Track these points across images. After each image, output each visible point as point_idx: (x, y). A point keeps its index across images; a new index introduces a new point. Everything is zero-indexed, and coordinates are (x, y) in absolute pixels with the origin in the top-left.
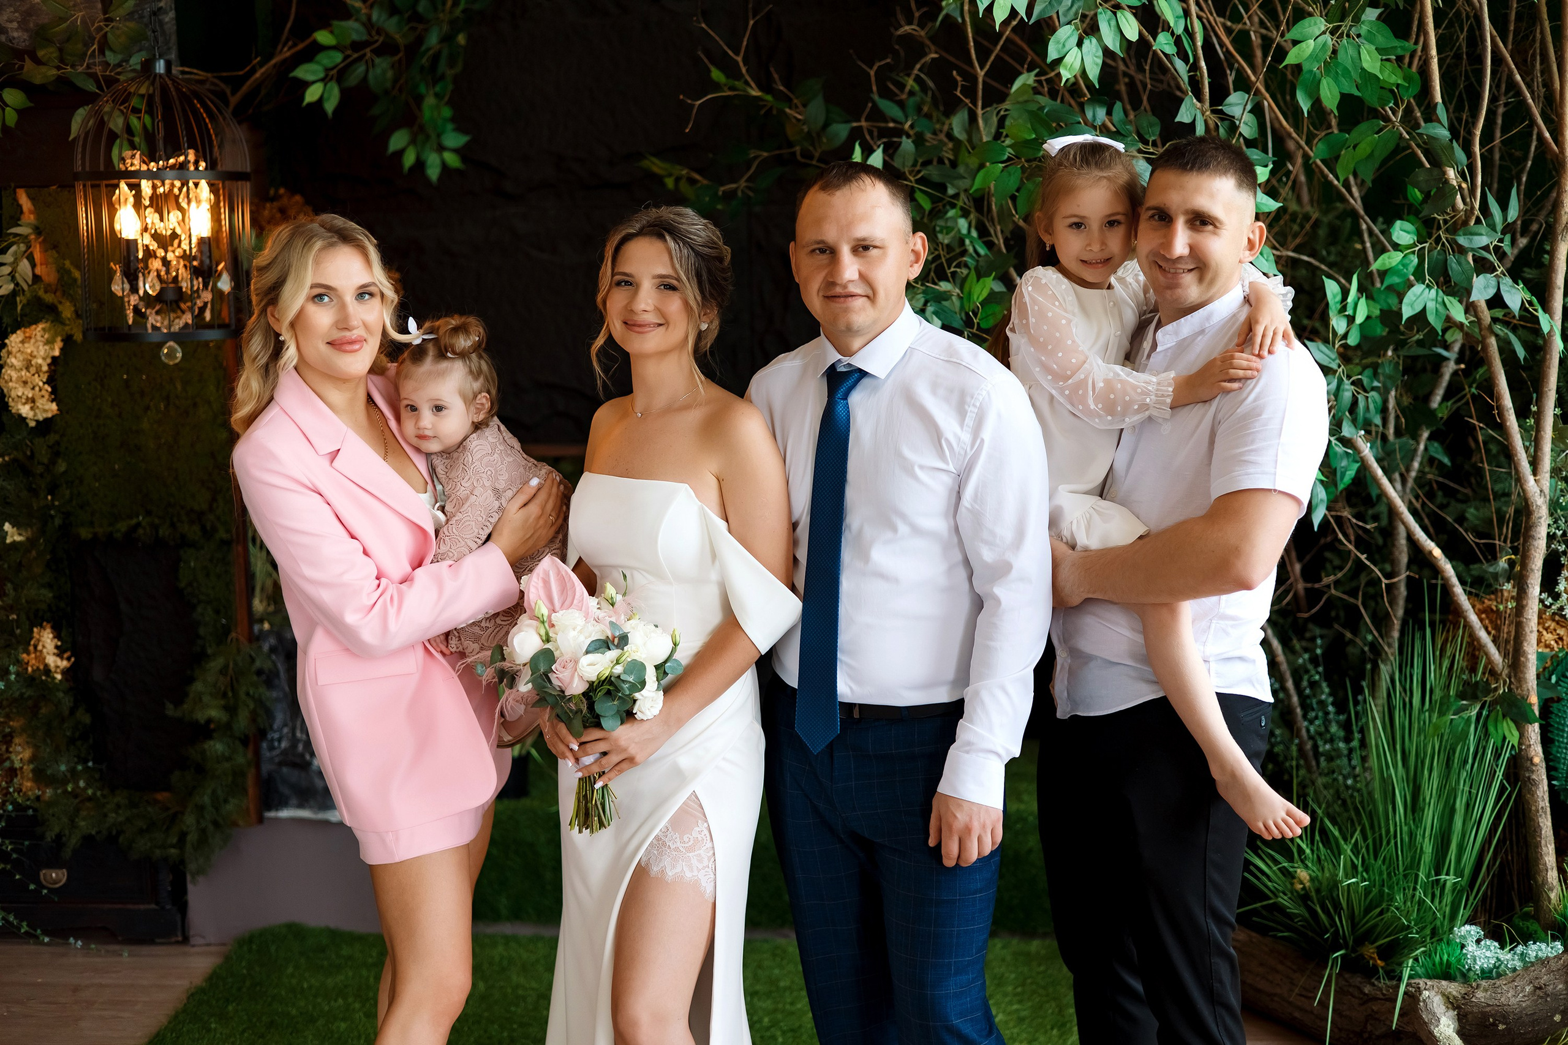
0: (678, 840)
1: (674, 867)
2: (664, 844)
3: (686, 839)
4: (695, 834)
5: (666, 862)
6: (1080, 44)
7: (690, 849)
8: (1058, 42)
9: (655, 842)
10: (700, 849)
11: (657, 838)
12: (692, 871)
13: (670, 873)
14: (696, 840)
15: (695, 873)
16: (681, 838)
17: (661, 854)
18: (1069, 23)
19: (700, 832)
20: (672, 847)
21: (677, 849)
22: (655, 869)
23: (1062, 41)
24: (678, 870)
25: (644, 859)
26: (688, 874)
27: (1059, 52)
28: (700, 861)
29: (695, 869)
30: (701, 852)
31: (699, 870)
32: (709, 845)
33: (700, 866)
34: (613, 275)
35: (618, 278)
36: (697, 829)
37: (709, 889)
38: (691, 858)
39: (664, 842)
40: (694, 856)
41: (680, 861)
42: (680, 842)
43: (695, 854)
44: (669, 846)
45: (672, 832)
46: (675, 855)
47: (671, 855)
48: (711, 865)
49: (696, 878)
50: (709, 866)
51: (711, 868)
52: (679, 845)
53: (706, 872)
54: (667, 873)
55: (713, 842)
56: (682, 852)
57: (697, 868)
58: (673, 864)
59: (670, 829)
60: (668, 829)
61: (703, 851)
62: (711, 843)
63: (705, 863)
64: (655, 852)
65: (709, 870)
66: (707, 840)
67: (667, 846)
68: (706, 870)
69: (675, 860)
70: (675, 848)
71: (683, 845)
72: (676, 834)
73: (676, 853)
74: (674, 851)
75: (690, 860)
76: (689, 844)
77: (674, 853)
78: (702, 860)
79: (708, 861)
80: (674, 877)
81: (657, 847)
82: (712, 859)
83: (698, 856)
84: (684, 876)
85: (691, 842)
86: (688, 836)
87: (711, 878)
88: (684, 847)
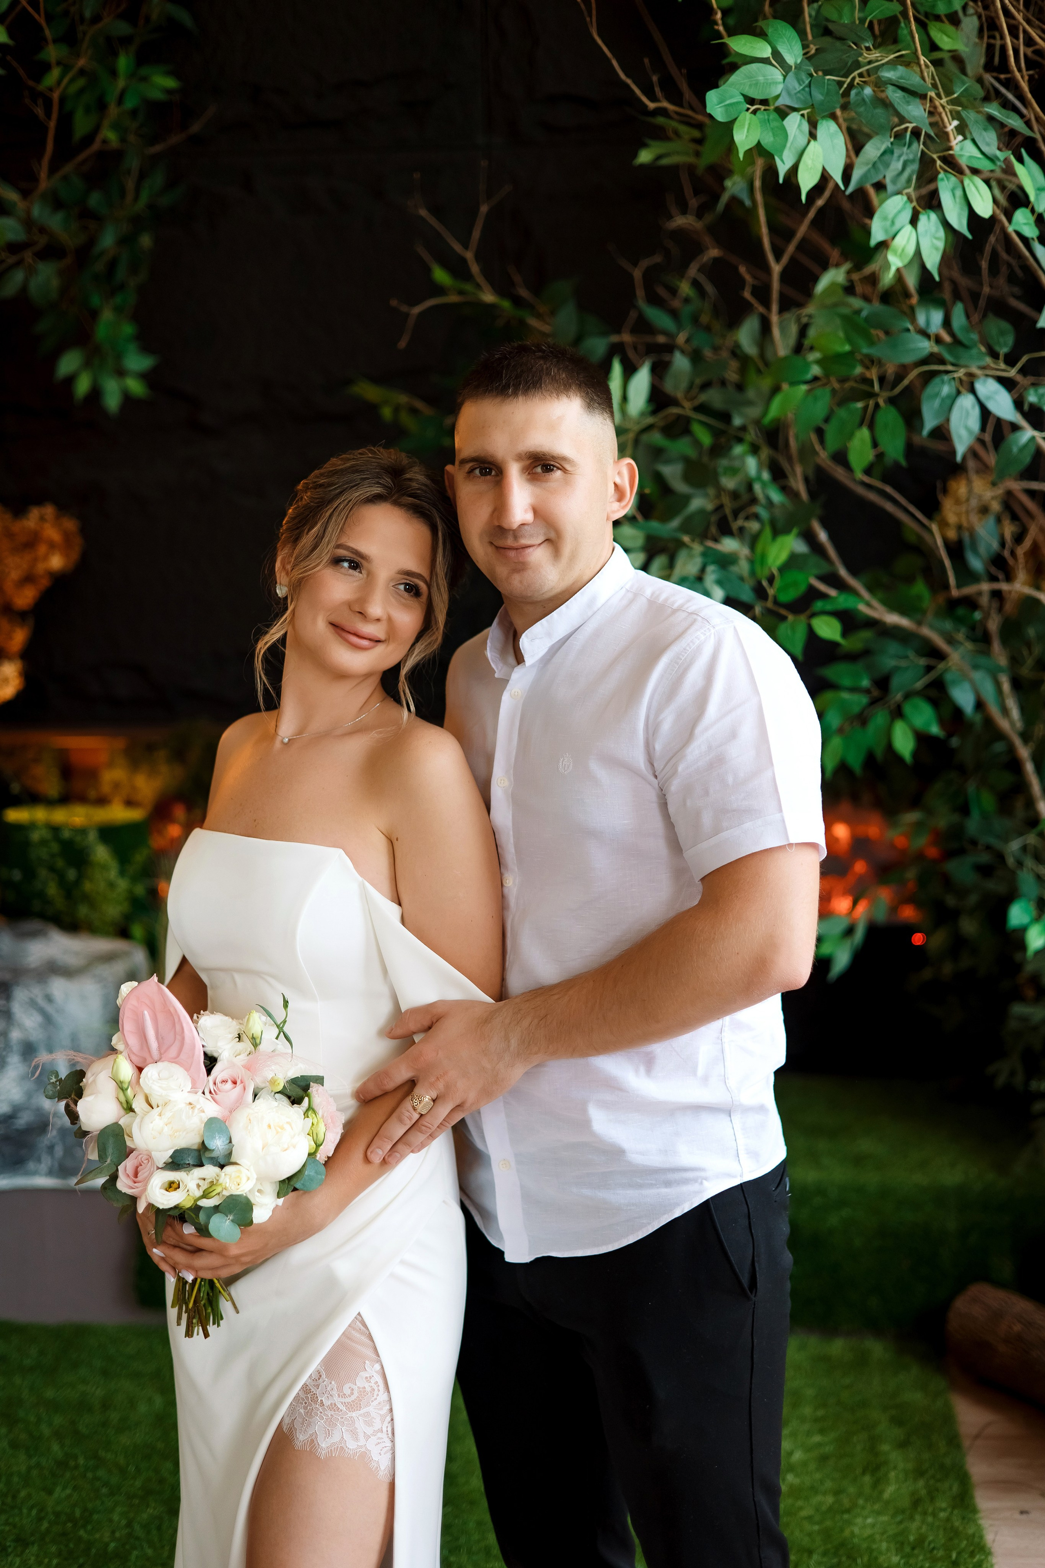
0: (335, 1393)
1: (328, 1434)
2: (314, 1398)
3: (346, 1390)
4: (361, 1383)
5: (319, 1425)
6: (914, 221)
7: (354, 1406)
8: (885, 218)
9: (302, 1395)
10: (368, 1405)
11: (305, 1389)
12: (357, 1439)
13: (324, 1444)
14: (363, 1391)
15: (362, 1442)
16: (340, 1388)
17: (309, 1414)
18: (899, 193)
19: (369, 1380)
20: (327, 1403)
21: (333, 1407)
22: (301, 1437)
23: (890, 216)
24: (336, 1438)
25: (287, 1421)
26: (351, 1445)
27: (886, 231)
28: (369, 1423)
29: (361, 1436)
30: (371, 1409)
31: (368, 1438)
32: (383, 1397)
33: (369, 1431)
36: (363, 1374)
37: (384, 1463)
38: (356, 1418)
39: (316, 1396)
40: (360, 1415)
41: (338, 1424)
42: (339, 1395)
43: (362, 1412)
44: (322, 1400)
45: (326, 1379)
46: (332, 1415)
47: (325, 1415)
48: (387, 1427)
49: (363, 1450)
50: (384, 1429)
51: (387, 1431)
52: (337, 1400)
53: (379, 1438)
54: (319, 1444)
55: (389, 1392)
56: (341, 1411)
57: (365, 1433)
58: (328, 1429)
59: (324, 1376)
60: (321, 1376)
61: (375, 1408)
62: (386, 1393)
63: (377, 1425)
64: (302, 1411)
65: (384, 1436)
66: (379, 1391)
67: (319, 1401)
68: (379, 1435)
69: (331, 1422)
70: (331, 1404)
71: (343, 1400)
72: (333, 1383)
73: (333, 1413)
74: (330, 1408)
75: (353, 1422)
76: (353, 1397)
77: (329, 1413)
78: (373, 1420)
79: (383, 1422)
80: (329, 1450)
81: (306, 1403)
82: (389, 1418)
83: (368, 1414)
84: (345, 1447)
85: (356, 1394)
86: (350, 1385)
87: (386, 1447)
88: (345, 1402)
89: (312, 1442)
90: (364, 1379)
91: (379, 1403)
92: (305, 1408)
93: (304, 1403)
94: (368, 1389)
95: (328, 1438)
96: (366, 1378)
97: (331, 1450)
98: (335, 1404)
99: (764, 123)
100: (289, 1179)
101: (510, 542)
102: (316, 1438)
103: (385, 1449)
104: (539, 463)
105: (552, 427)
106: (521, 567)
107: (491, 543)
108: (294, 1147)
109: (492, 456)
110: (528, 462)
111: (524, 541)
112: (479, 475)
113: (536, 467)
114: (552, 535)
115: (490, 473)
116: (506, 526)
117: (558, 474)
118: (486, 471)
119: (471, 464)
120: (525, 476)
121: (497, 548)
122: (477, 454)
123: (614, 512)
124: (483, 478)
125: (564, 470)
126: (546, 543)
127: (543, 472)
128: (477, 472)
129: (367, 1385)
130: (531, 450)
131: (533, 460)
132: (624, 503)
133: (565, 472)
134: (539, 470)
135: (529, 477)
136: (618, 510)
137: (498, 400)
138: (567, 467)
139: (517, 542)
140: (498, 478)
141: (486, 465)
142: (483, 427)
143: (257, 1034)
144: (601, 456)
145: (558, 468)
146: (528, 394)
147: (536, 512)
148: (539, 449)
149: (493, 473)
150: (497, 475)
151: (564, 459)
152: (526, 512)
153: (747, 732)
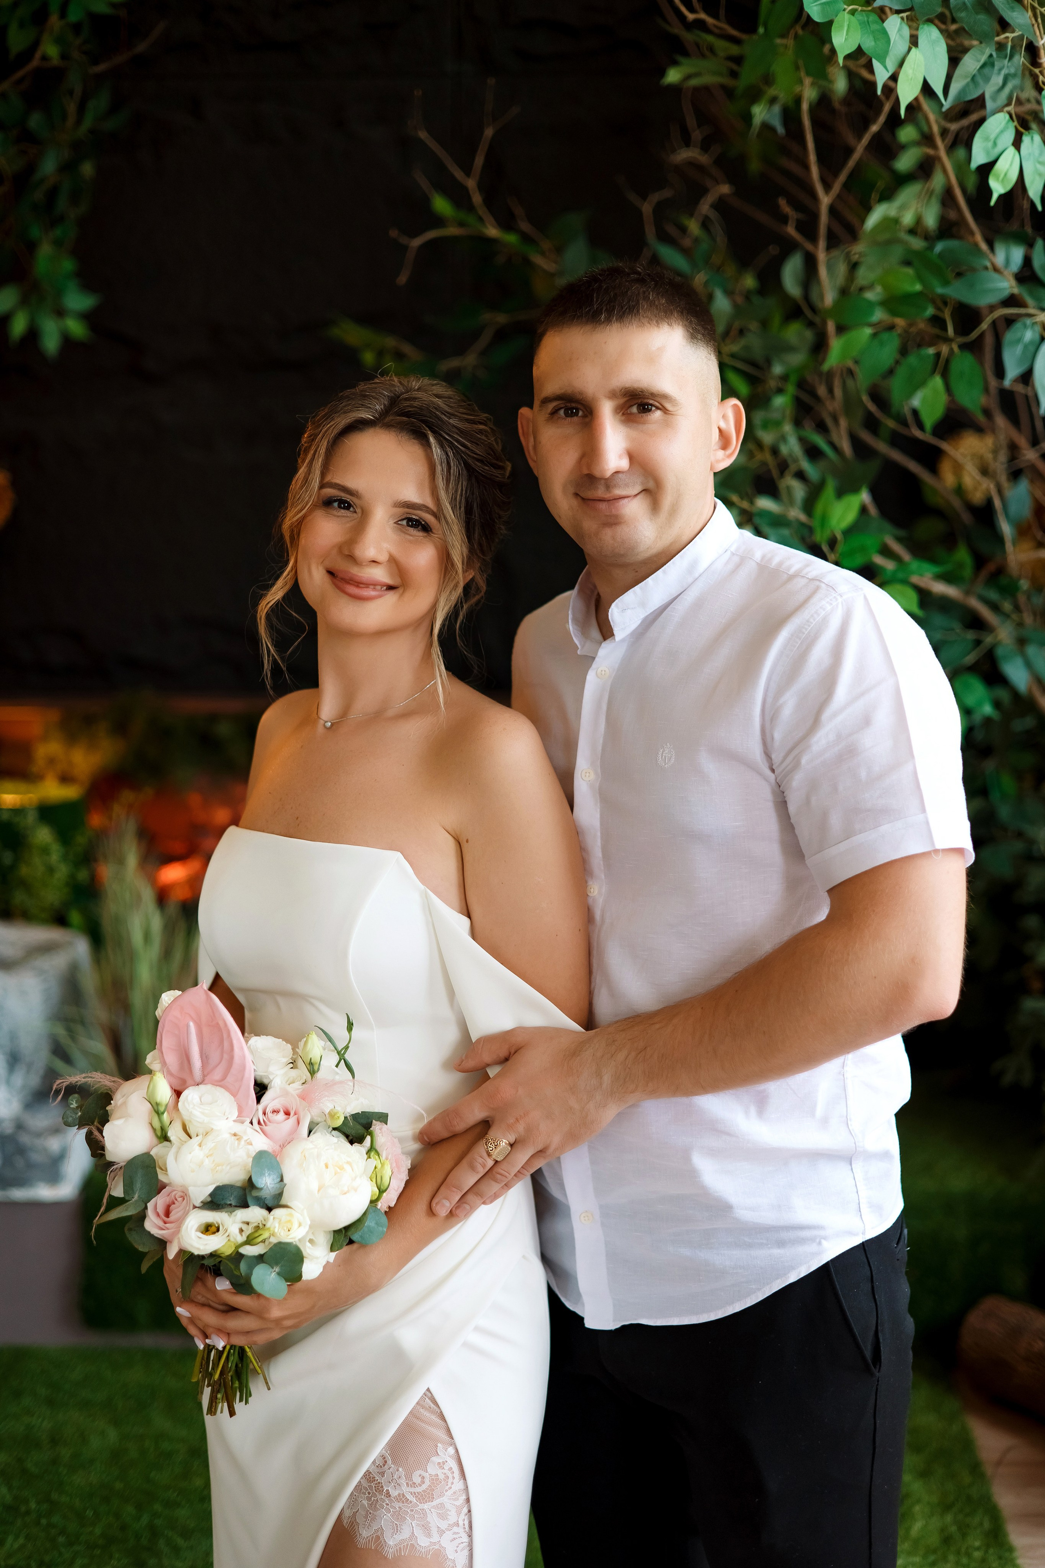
0: (403, 1481)
1: (397, 1529)
2: (379, 1488)
3: (416, 1479)
4: (434, 1468)
5: (385, 1519)
6: (1017, 143)
7: (426, 1496)
8: (987, 139)
9: (365, 1484)
10: (441, 1495)
11: (368, 1475)
12: (429, 1535)
13: (392, 1541)
14: (435, 1480)
15: (435, 1538)
16: (409, 1477)
17: (374, 1505)
18: (1000, 110)
19: (441, 1465)
20: (394, 1493)
21: (402, 1498)
22: (365, 1533)
23: (993, 137)
24: (405, 1534)
25: (348, 1513)
26: (423, 1541)
27: (988, 153)
28: (443, 1516)
29: (434, 1531)
30: (445, 1500)
31: (441, 1532)
32: (458, 1485)
33: (443, 1525)
34: (322, 486)
35: (329, 492)
36: (435, 1459)
37: (460, 1561)
38: (428, 1511)
39: (380, 1485)
40: (433, 1507)
41: (408, 1518)
42: (407, 1484)
43: (435, 1503)
44: (387, 1490)
45: (393, 1466)
46: (400, 1507)
47: (392, 1507)
48: (464, 1520)
49: (437, 1547)
50: (461, 1523)
51: (464, 1525)
52: (405, 1489)
53: (455, 1533)
54: (385, 1541)
55: (465, 1479)
56: (411, 1502)
57: (438, 1527)
58: (396, 1524)
59: (389, 1462)
60: (386, 1462)
61: (450, 1498)
62: (462, 1481)
63: (453, 1518)
64: (365, 1502)
65: (460, 1530)
66: (454, 1478)
67: (384, 1491)
68: (455, 1529)
69: (400, 1516)
70: (399, 1495)
71: (412, 1490)
72: (400, 1469)
73: (401, 1504)
74: (397, 1499)
75: (425, 1514)
76: (424, 1487)
77: (397, 1505)
78: (448, 1512)
79: (459, 1514)
80: (398, 1548)
81: (369, 1493)
82: (465, 1510)
83: (442, 1506)
84: (416, 1545)
85: (427, 1483)
86: (420, 1472)
87: (462, 1543)
88: (414, 1492)
89: (378, 1539)
90: (436, 1465)
91: (455, 1493)
92: (369, 1499)
93: (367, 1493)
94: (441, 1477)
95: (396, 1534)
96: (439, 1463)
97: (400, 1548)
98: (404, 1495)
99: (865, 25)
100: (347, 1228)
101: (600, 492)
102: (382, 1534)
103: (462, 1546)
104: (636, 401)
105: (652, 359)
106: (614, 521)
107: (576, 495)
108: (356, 1190)
109: (581, 393)
110: (622, 401)
111: (618, 492)
112: (564, 416)
113: (632, 406)
114: (651, 485)
115: (576, 414)
116: (597, 473)
117: (658, 414)
118: (572, 412)
119: (554, 404)
120: (619, 416)
121: (583, 499)
122: (563, 391)
123: (718, 461)
124: (569, 419)
125: (665, 410)
126: (643, 492)
127: (639, 413)
128: (562, 412)
129: (440, 1472)
130: (627, 385)
131: (628, 398)
132: (729, 451)
133: (665, 413)
134: (634, 409)
135: (623, 418)
136: (723, 460)
137: (588, 328)
138: (668, 406)
139: (610, 492)
140: (587, 420)
141: (574, 405)
142: (570, 360)
143: (316, 1057)
144: (705, 395)
145: (657, 408)
146: (623, 321)
147: (632, 457)
148: (636, 385)
149: (580, 413)
150: (585, 416)
151: (665, 397)
152: (620, 458)
153: (883, 718)
